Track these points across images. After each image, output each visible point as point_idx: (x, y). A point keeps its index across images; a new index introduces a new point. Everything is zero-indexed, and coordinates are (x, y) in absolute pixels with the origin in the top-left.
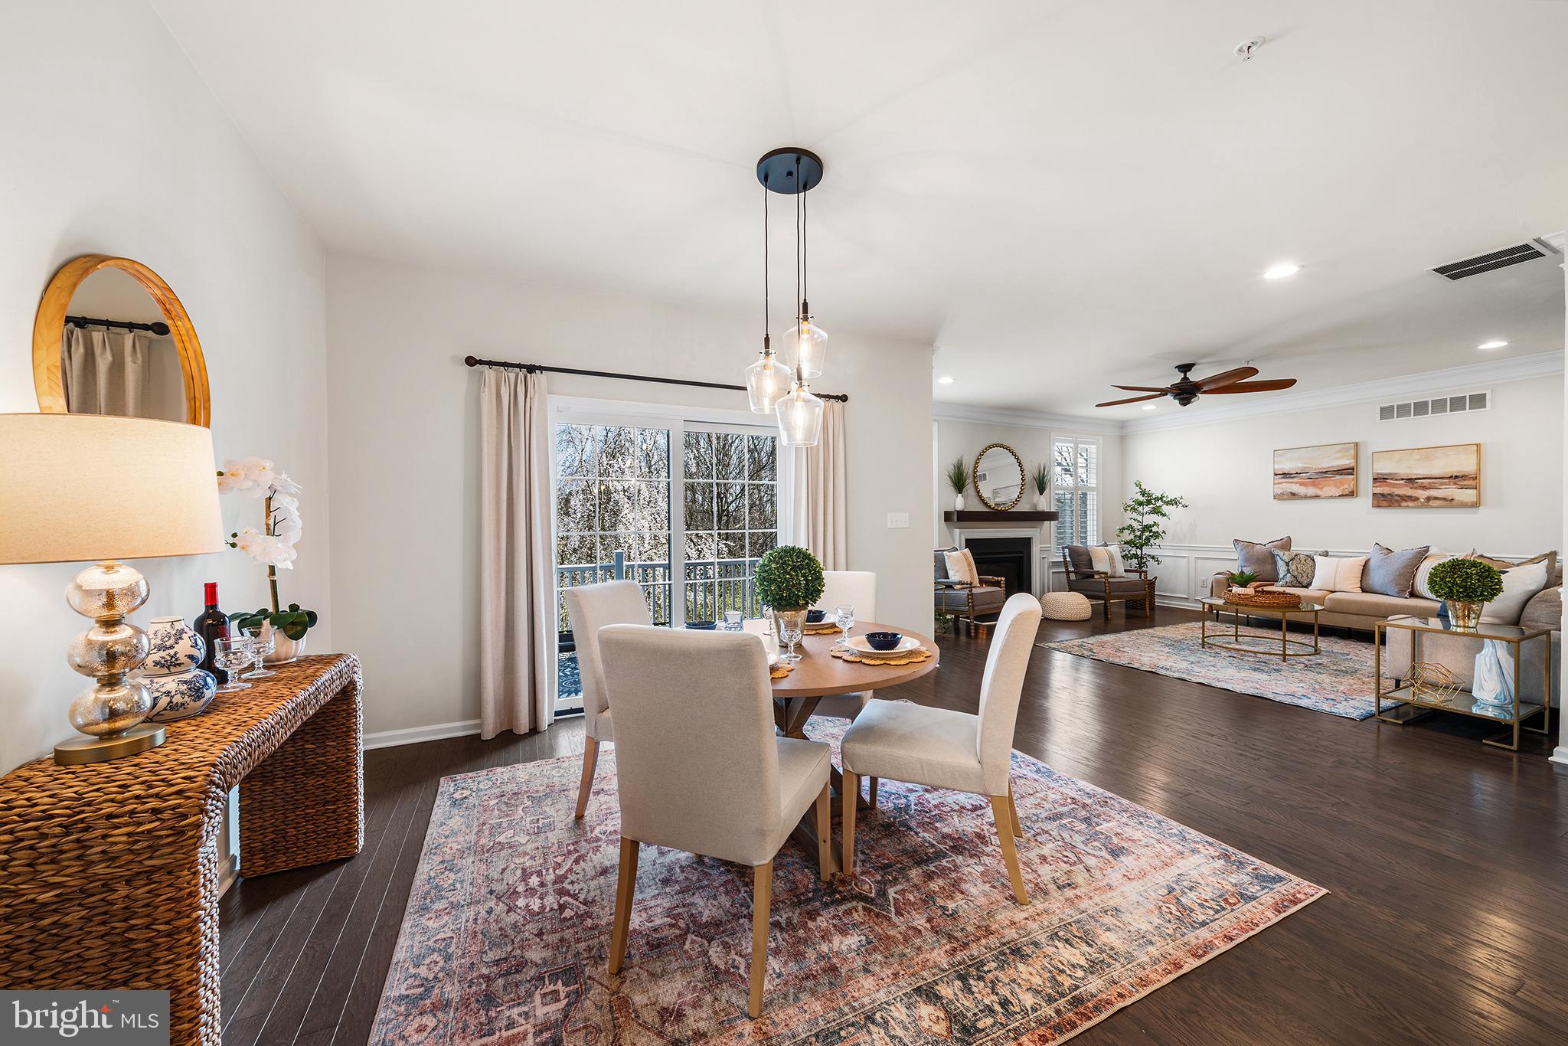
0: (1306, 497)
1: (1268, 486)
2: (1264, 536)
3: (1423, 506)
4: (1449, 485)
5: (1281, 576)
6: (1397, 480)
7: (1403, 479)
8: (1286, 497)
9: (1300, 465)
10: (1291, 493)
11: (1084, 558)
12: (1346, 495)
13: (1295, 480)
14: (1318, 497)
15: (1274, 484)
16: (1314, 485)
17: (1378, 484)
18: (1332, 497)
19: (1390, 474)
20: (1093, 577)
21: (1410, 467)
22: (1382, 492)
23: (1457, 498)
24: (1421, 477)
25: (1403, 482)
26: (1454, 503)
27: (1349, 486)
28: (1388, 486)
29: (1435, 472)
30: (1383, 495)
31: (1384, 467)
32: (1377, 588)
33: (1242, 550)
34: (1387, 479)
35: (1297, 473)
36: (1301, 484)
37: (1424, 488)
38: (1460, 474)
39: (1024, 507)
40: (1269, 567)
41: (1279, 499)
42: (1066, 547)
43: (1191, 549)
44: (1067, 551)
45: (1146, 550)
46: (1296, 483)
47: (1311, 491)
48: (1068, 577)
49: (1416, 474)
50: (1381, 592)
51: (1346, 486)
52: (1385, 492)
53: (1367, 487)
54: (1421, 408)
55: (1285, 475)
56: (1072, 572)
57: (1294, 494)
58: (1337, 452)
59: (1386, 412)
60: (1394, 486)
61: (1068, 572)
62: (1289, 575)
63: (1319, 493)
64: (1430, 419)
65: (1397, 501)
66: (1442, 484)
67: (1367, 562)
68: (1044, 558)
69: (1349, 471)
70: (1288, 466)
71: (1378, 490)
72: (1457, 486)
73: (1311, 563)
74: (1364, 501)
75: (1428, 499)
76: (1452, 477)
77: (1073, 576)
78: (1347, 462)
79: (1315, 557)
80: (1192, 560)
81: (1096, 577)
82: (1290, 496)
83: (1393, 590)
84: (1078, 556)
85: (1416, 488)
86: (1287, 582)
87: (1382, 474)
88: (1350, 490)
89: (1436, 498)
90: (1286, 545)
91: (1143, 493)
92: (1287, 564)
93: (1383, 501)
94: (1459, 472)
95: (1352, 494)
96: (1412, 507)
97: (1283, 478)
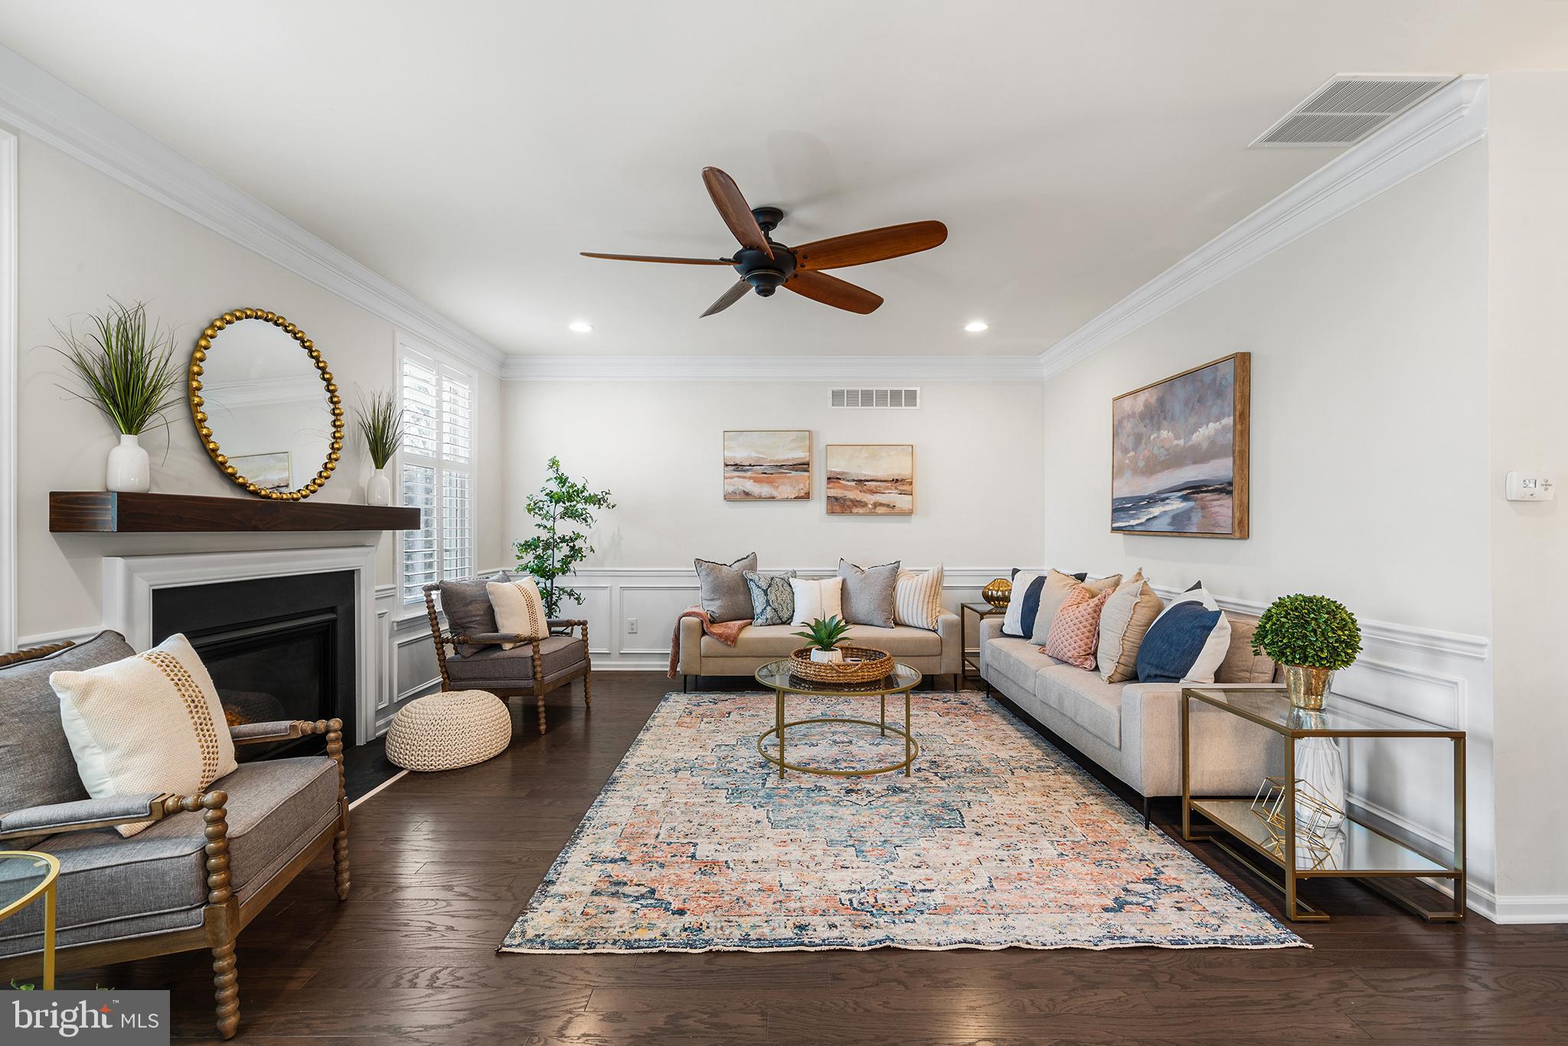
0: (760, 498)
1: (716, 481)
2: (727, 553)
3: (872, 513)
4: (891, 489)
5: (758, 610)
6: (848, 481)
7: (854, 480)
8: (738, 497)
9: (754, 454)
10: (744, 491)
11: (477, 609)
12: (801, 498)
13: (749, 474)
14: (773, 498)
15: (725, 478)
16: (770, 482)
17: (831, 485)
18: (787, 499)
19: (843, 473)
20: (498, 647)
21: (859, 467)
22: (835, 495)
23: (898, 505)
24: (869, 478)
25: (853, 483)
26: (896, 510)
27: (805, 486)
28: (841, 488)
29: (881, 474)
30: (836, 499)
31: (837, 466)
32: (862, 617)
33: (708, 575)
34: (840, 479)
35: (750, 465)
36: (756, 480)
37: (872, 492)
38: (899, 478)
39: (336, 493)
40: (741, 598)
41: (730, 500)
42: (436, 588)
43: (615, 575)
44: (435, 595)
45: (560, 581)
46: (750, 478)
47: (765, 490)
48: (441, 653)
49: (865, 475)
50: (865, 622)
51: (802, 486)
52: (839, 495)
53: (821, 490)
54: (867, 398)
55: (738, 467)
56: (447, 641)
57: (747, 494)
58: (793, 441)
59: (837, 397)
60: (845, 488)
61: (440, 643)
62: (769, 608)
63: (775, 493)
64: (875, 411)
65: (849, 507)
66: (887, 488)
67: (844, 582)
68: (381, 615)
69: (804, 466)
70: (740, 455)
71: (833, 493)
72: (897, 491)
73: (788, 588)
74: (817, 506)
75: (876, 505)
76: (893, 480)
77: (449, 651)
78: (801, 455)
79: (791, 580)
80: (616, 593)
81: (507, 646)
82: (743, 496)
83: (879, 618)
84: (467, 605)
85: (865, 492)
86: (767, 619)
87: (835, 472)
88: (806, 490)
89: (881, 505)
90: (752, 561)
91: (562, 480)
92: (765, 592)
93: (839, 506)
94: (899, 475)
95: (807, 496)
96: (862, 515)
97: (734, 470)
